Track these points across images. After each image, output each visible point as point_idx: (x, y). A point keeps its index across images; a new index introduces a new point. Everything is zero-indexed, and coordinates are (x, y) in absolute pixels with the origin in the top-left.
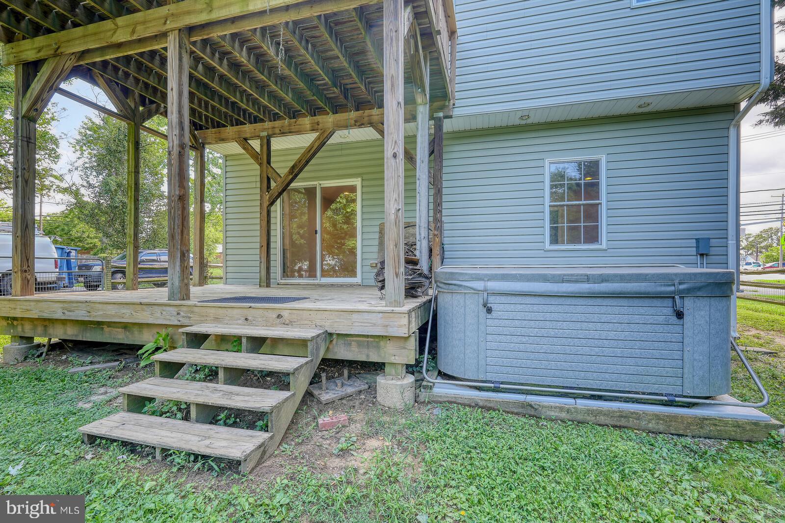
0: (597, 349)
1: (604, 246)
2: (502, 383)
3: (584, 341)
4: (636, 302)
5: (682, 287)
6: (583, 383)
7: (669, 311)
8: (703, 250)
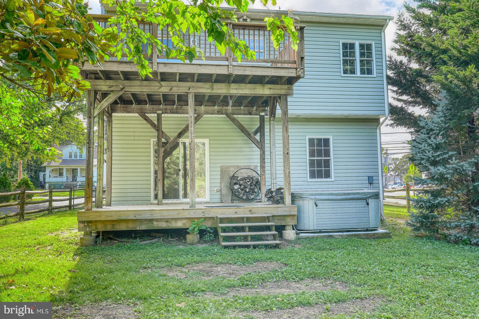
0: (348, 216)
1: (333, 180)
2: (322, 230)
3: (344, 214)
4: (357, 201)
5: (368, 196)
6: (344, 227)
7: (365, 203)
8: (371, 181)
